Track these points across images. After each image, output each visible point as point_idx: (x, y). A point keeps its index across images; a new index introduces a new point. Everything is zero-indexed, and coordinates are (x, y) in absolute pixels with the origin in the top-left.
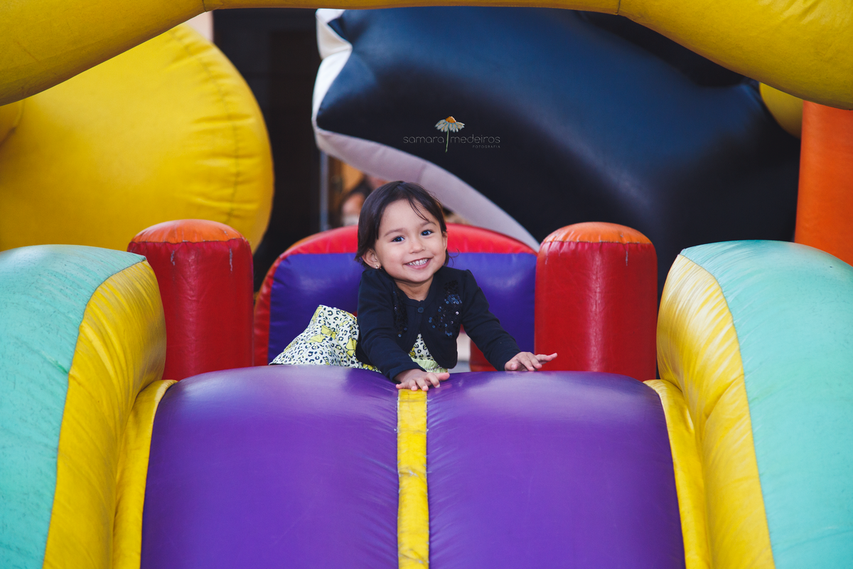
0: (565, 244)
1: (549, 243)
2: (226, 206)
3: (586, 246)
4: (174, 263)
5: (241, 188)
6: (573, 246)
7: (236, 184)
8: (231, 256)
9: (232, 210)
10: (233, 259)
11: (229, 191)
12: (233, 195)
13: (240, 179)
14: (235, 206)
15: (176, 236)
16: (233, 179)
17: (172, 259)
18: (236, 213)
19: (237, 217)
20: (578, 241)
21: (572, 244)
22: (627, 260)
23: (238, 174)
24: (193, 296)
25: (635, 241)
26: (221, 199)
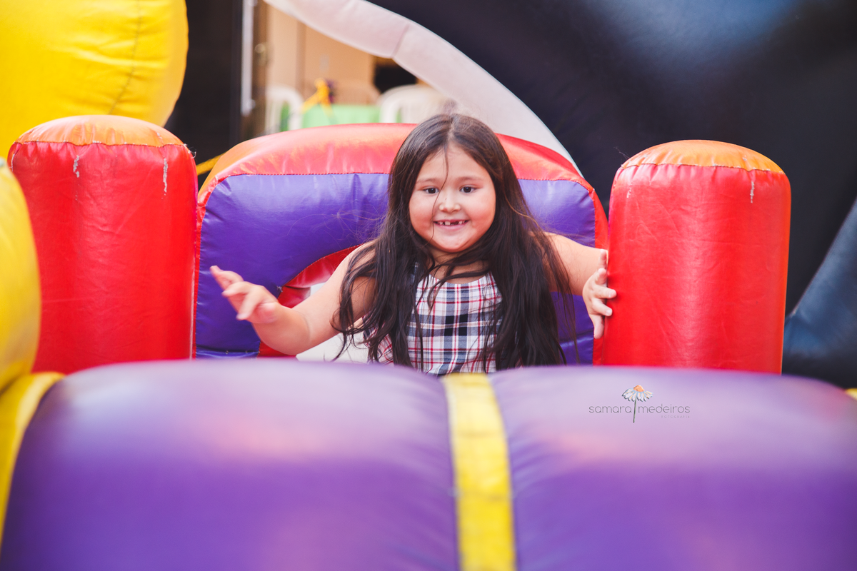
0: (659, 168)
1: (633, 168)
2: (125, 64)
3: (693, 172)
4: (78, 173)
5: (143, 39)
6: (671, 173)
7: (138, 34)
8: (165, 169)
9: (134, 69)
10: (168, 173)
11: (129, 43)
12: (134, 49)
13: (143, 27)
14: (136, 63)
15: (83, 134)
16: (134, 27)
17: (75, 168)
18: (136, 73)
19: (138, 78)
20: (679, 163)
21: (670, 167)
22: (752, 194)
23: (139, 21)
24: (104, 225)
25: (763, 168)
26: (118, 55)
